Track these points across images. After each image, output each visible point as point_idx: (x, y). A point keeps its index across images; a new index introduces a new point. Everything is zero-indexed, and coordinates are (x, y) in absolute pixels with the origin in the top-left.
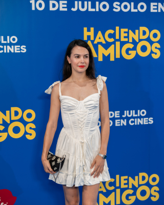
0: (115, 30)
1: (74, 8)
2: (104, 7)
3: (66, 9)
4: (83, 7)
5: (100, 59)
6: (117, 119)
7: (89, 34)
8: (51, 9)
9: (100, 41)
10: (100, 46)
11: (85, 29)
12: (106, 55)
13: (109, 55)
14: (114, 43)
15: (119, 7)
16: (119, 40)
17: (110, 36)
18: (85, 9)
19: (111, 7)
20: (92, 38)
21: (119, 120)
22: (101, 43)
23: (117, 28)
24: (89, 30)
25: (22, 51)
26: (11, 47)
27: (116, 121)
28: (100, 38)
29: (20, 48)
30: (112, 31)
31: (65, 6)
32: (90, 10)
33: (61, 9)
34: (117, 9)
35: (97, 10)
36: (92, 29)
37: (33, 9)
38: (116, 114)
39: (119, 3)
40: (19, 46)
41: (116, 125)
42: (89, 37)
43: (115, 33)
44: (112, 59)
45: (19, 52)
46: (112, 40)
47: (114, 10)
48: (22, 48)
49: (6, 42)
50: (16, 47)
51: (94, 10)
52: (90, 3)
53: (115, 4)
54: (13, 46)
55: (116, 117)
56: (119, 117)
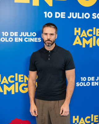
0: (93, 29)
1: (69, 16)
2: (87, 16)
3: (65, 17)
4: (74, 16)
5: (84, 46)
6: (93, 81)
7: (77, 31)
8: (56, 17)
9: (84, 36)
10: (84, 39)
11: (75, 29)
12: (87, 44)
13: (89, 44)
14: (92, 37)
15: (95, 16)
16: (95, 35)
17: (90, 33)
18: (75, 17)
19: (91, 16)
20: (79, 34)
21: (94, 82)
22: (84, 37)
23: (94, 28)
24: (77, 29)
25: (38, 41)
26: (32, 39)
27: (92, 83)
28: (84, 34)
29: (37, 39)
30: (91, 30)
31: (64, 15)
32: (79, 17)
33: (62, 17)
34: (94, 17)
35: (83, 18)
36: (80, 29)
37: (46, 17)
38: (92, 79)
39: (95, 14)
40: (37, 38)
41: (92, 85)
42: (77, 33)
43: (93, 31)
44: (91, 46)
45: (37, 41)
46: (91, 35)
47: (93, 18)
48: (38, 39)
49: (29, 36)
50: (35, 38)
51: (81, 18)
52: (79, 13)
53: (93, 14)
54: (33, 38)
55: (92, 80)
56: (94, 80)
